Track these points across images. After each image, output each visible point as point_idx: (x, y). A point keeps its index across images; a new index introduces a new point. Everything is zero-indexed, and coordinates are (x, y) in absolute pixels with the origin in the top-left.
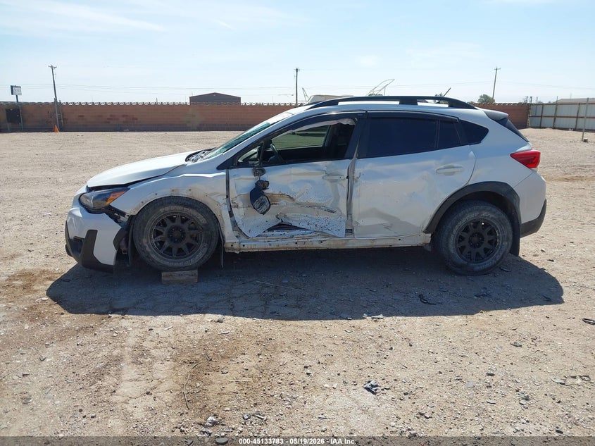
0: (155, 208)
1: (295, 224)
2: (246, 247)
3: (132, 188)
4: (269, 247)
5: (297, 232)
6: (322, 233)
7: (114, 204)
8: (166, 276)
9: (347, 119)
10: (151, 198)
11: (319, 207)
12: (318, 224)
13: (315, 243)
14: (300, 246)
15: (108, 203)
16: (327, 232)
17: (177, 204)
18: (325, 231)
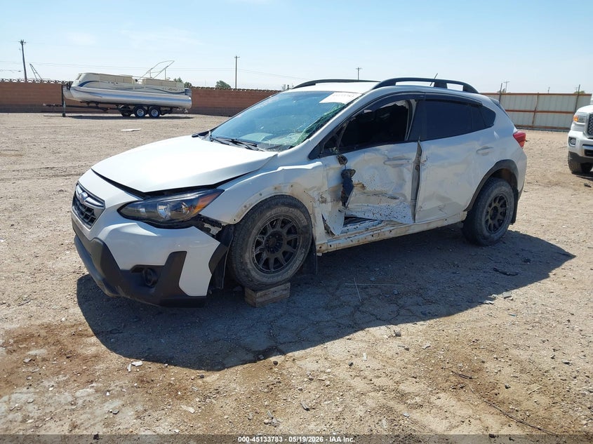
0: (261, 212)
1: (359, 215)
2: (332, 247)
3: (228, 188)
4: (351, 243)
5: (367, 224)
6: (390, 222)
7: (204, 213)
8: (261, 296)
9: (401, 101)
10: (254, 200)
11: (383, 194)
12: (383, 213)
13: (387, 232)
14: (375, 238)
15: (196, 211)
16: (395, 220)
17: (284, 204)
18: (392, 219)
